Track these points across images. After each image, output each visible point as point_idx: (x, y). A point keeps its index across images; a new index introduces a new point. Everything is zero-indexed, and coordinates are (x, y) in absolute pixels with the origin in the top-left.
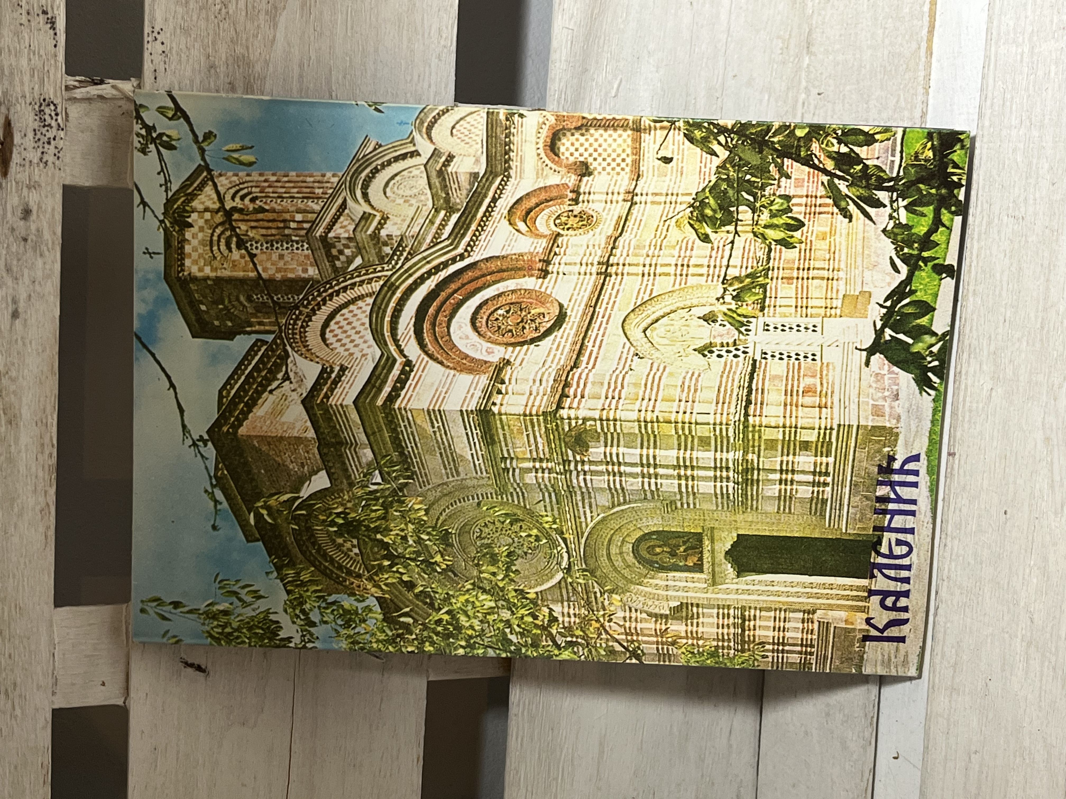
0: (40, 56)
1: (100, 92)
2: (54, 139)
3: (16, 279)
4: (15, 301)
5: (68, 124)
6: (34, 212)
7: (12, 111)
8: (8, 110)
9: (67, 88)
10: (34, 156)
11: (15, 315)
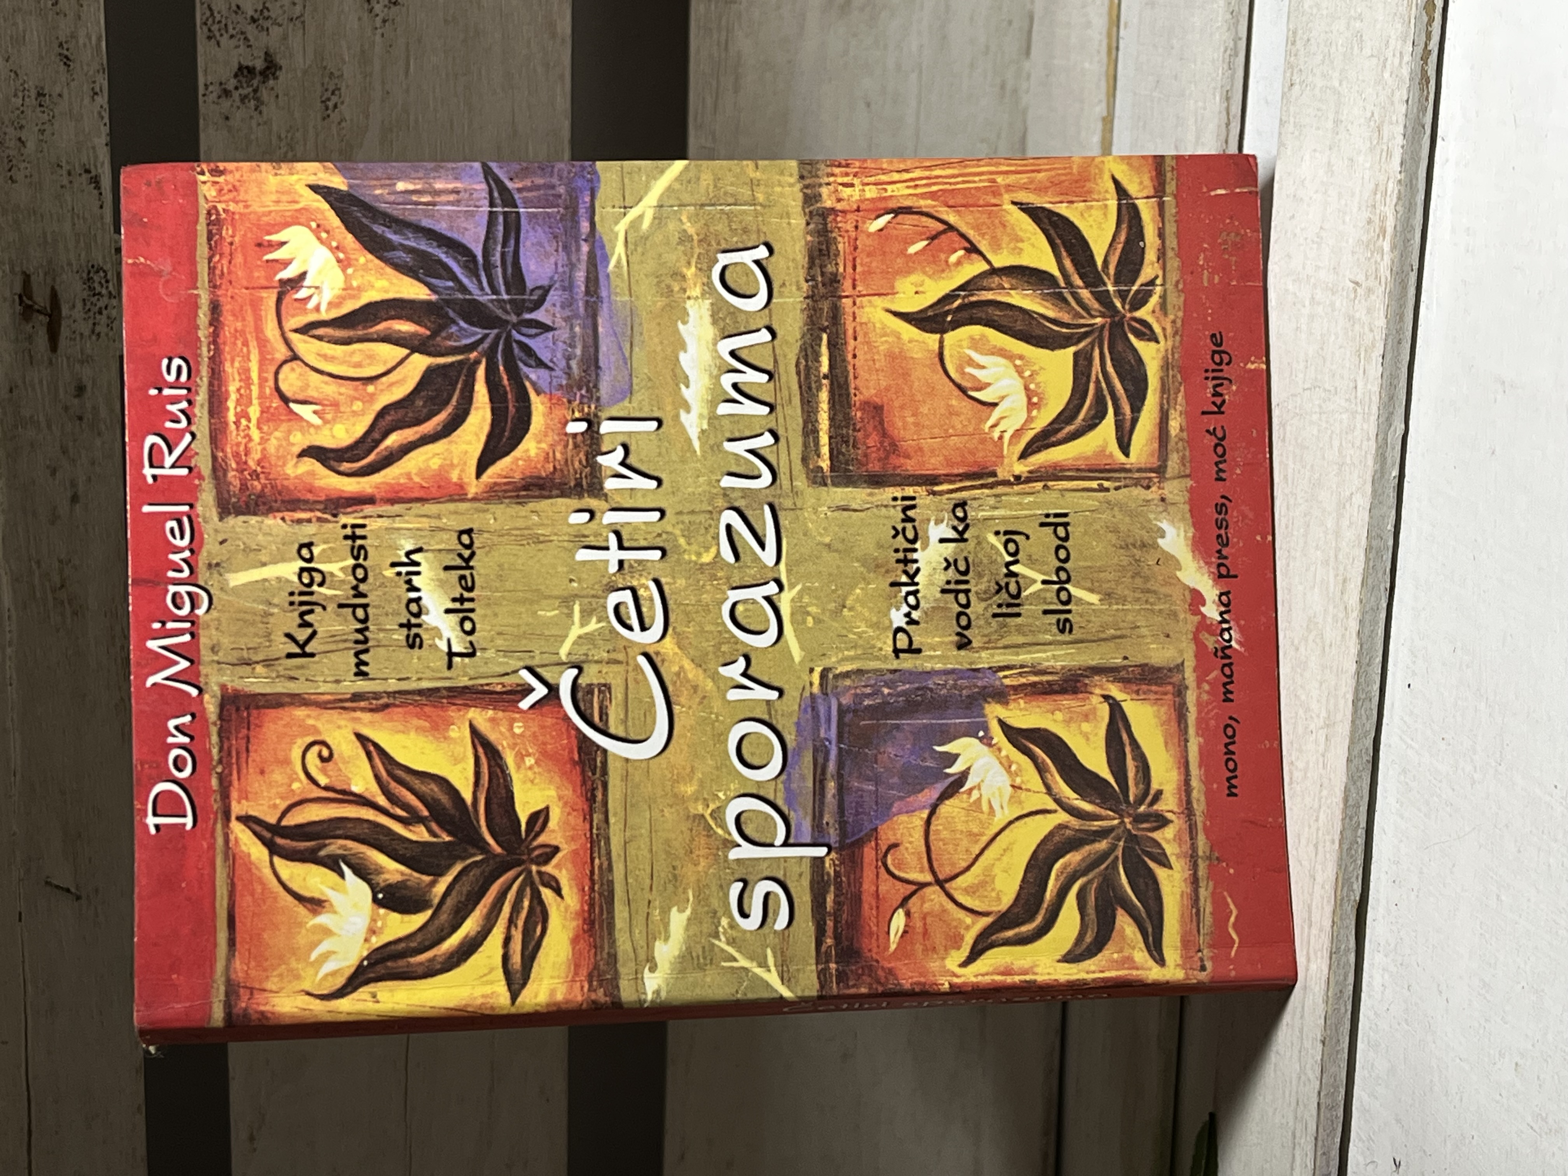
0: (85, 219)
3: (73, 460)
4: (73, 484)
6: (89, 389)
7: (58, 280)
8: (54, 279)
10: (85, 328)
11: (75, 499)
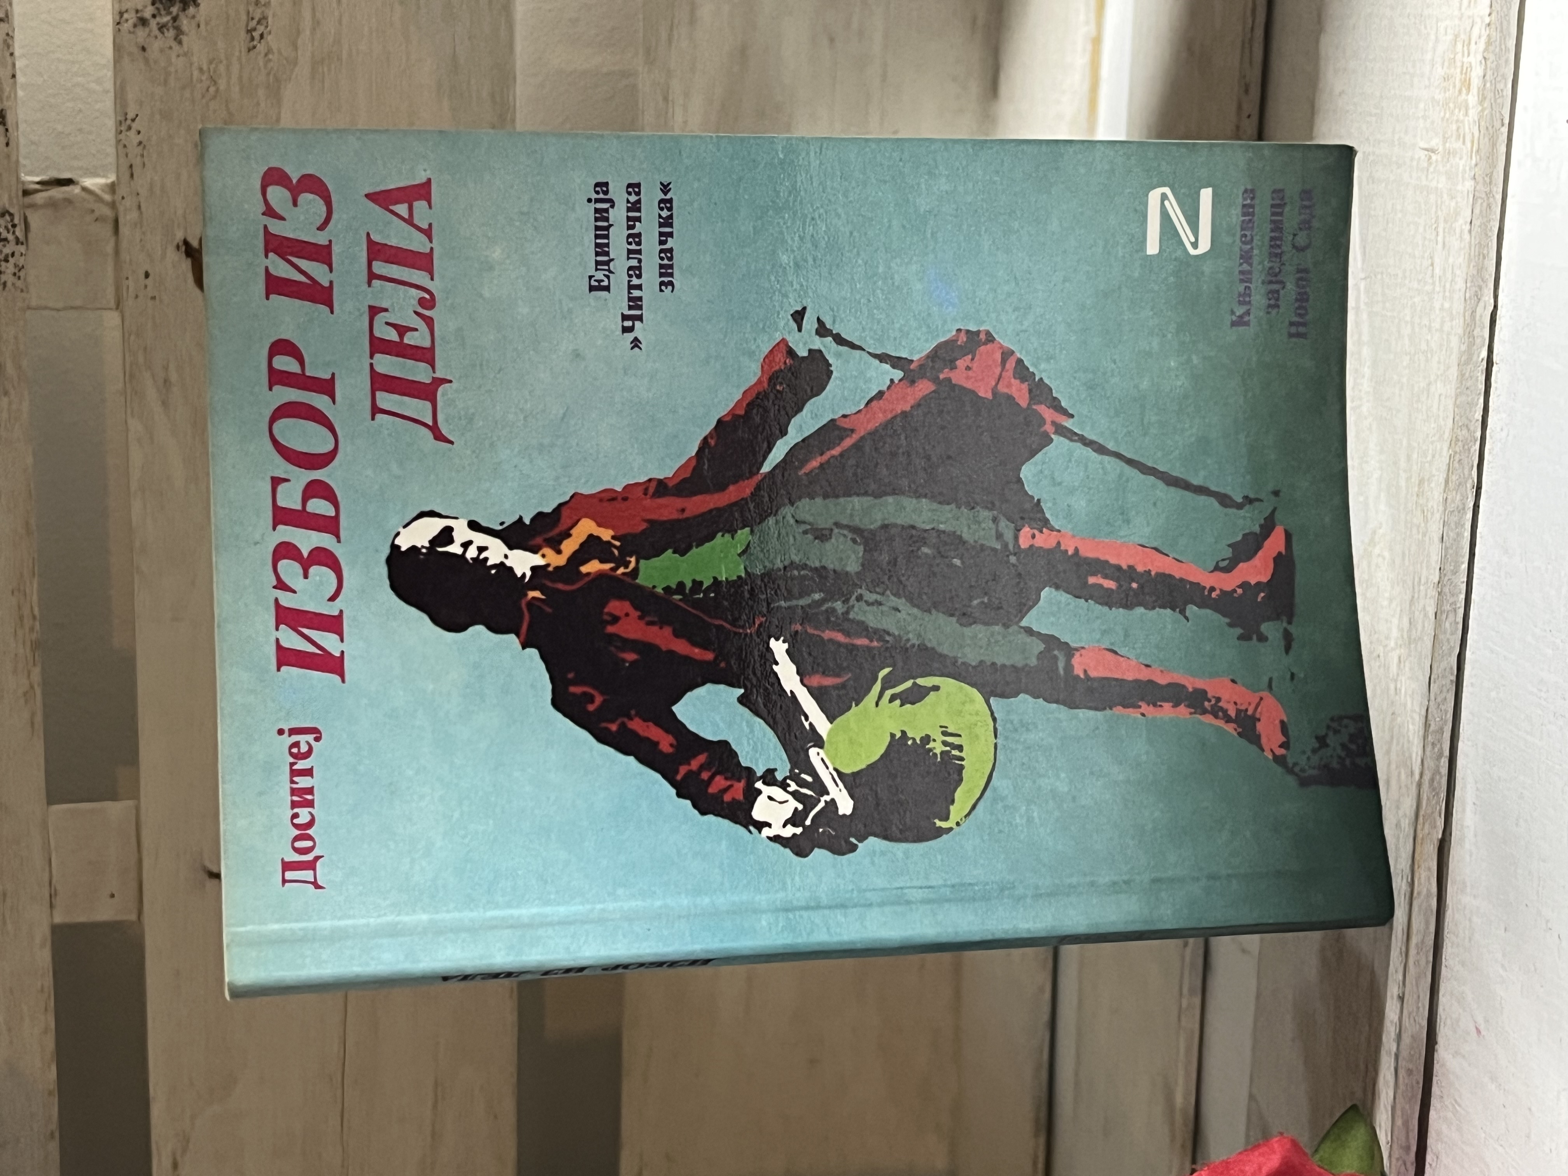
1: (67, 196)
2: (13, 254)
5: (30, 236)
9: (26, 193)
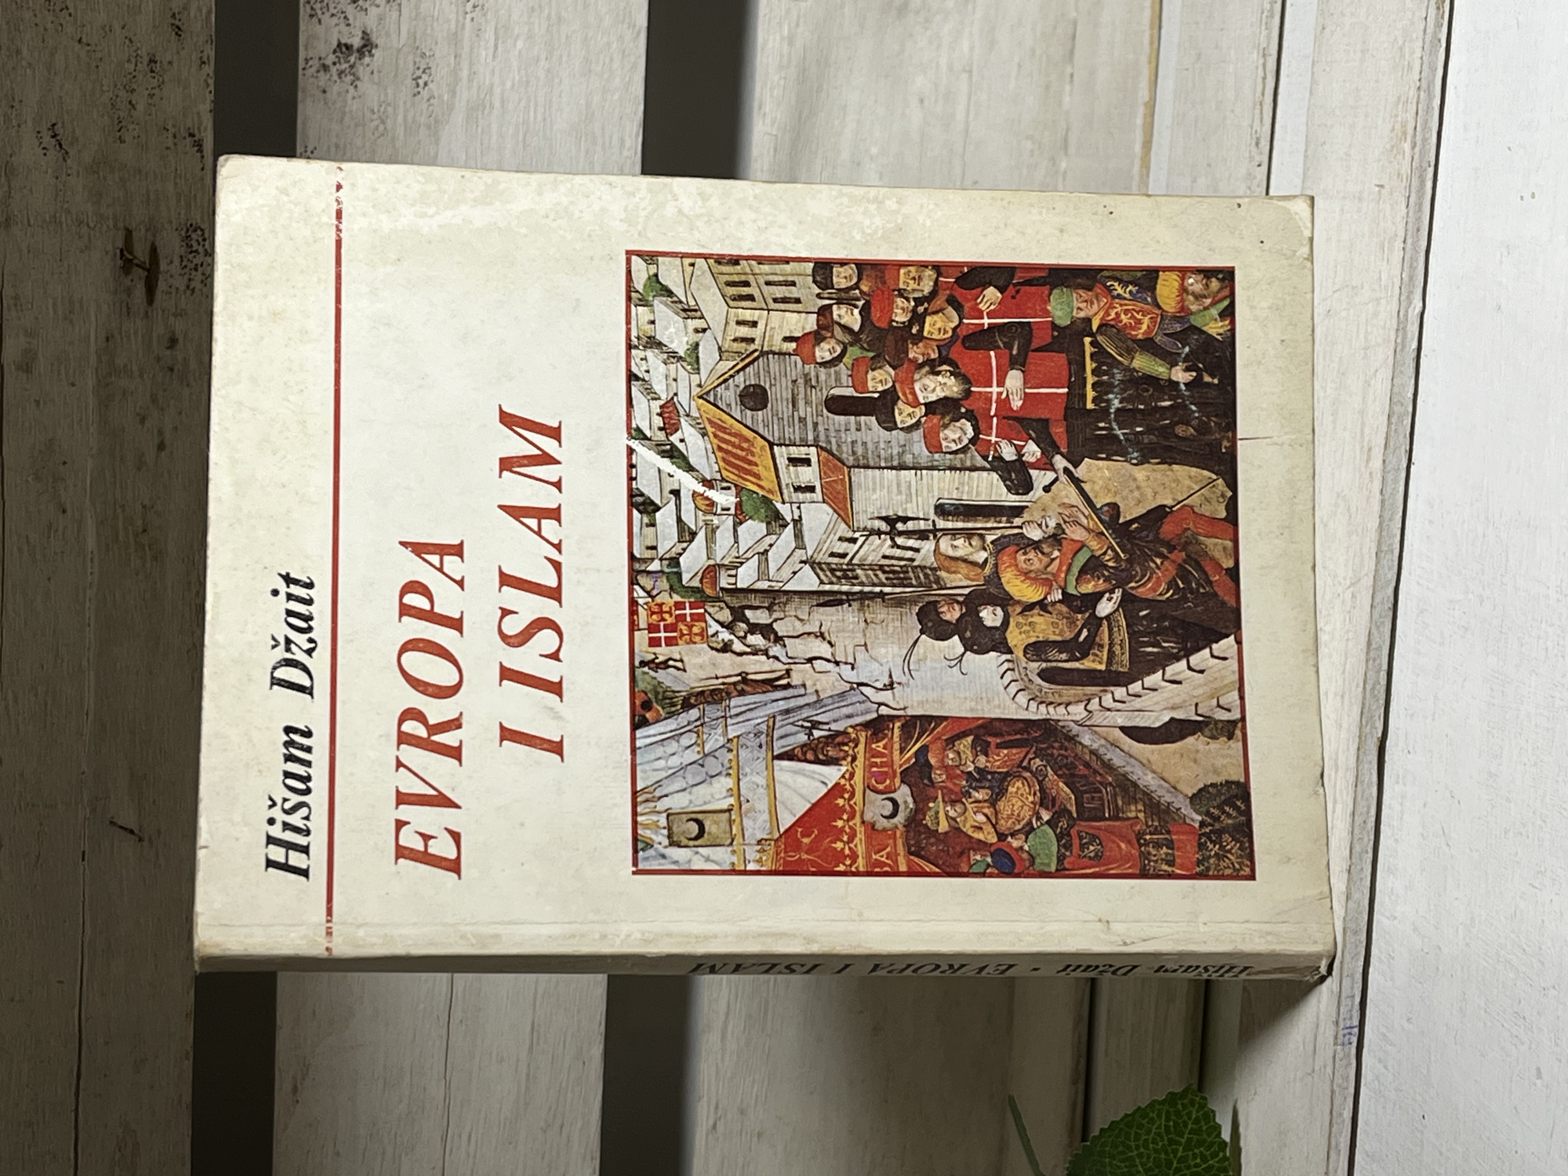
0: (187, 180)
2: (202, 265)
3: (162, 409)
6: (181, 340)
7: (158, 236)
8: (154, 236)
10: (180, 283)
11: (161, 447)
